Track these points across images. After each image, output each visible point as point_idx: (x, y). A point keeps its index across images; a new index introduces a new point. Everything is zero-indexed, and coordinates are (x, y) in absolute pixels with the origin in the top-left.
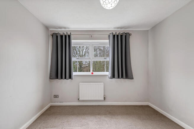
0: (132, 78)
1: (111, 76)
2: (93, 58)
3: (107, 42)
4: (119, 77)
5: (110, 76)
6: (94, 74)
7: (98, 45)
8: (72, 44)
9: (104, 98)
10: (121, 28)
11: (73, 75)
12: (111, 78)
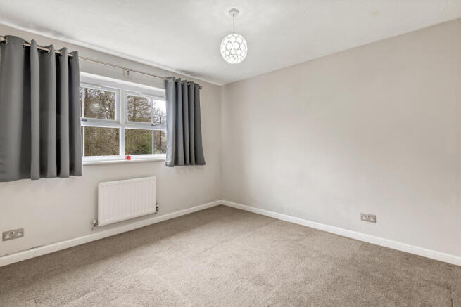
0: (204, 164)
1: (172, 161)
2: (126, 123)
3: (162, 93)
4: (185, 163)
5: (169, 161)
6: (132, 160)
7: (138, 94)
8: (81, 80)
9: (157, 207)
10: (187, 72)
11: (83, 163)
12: (171, 166)
